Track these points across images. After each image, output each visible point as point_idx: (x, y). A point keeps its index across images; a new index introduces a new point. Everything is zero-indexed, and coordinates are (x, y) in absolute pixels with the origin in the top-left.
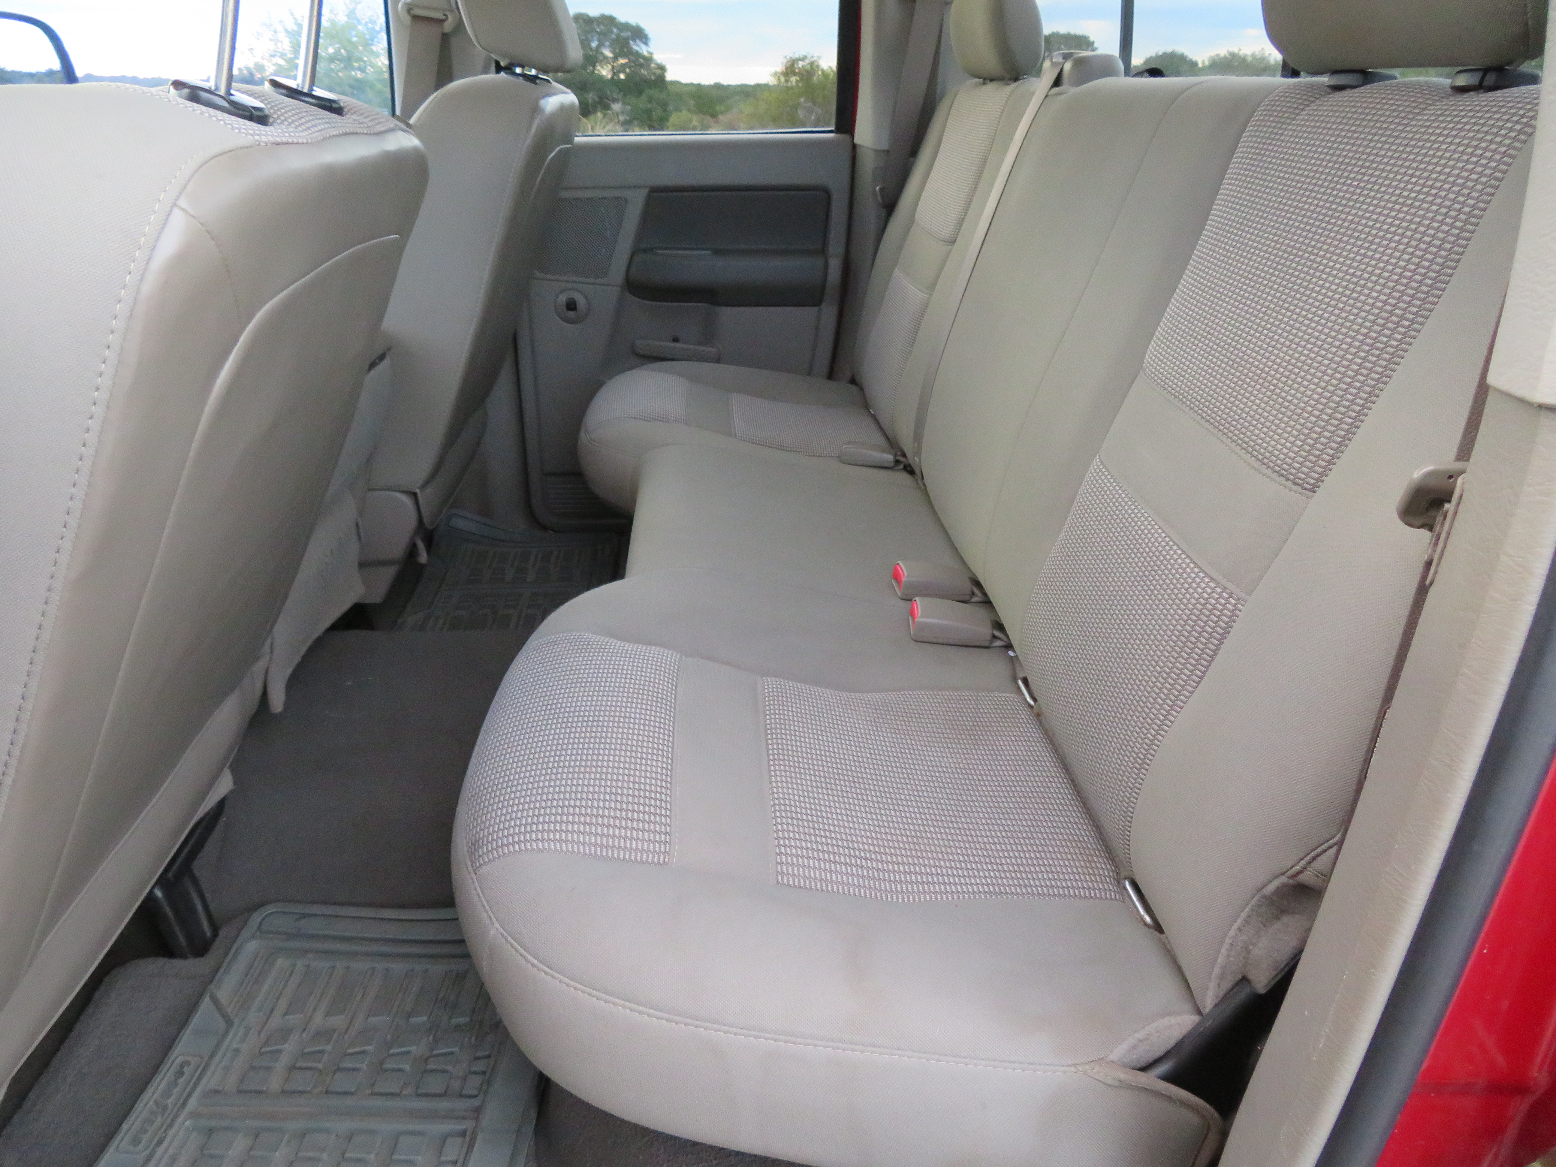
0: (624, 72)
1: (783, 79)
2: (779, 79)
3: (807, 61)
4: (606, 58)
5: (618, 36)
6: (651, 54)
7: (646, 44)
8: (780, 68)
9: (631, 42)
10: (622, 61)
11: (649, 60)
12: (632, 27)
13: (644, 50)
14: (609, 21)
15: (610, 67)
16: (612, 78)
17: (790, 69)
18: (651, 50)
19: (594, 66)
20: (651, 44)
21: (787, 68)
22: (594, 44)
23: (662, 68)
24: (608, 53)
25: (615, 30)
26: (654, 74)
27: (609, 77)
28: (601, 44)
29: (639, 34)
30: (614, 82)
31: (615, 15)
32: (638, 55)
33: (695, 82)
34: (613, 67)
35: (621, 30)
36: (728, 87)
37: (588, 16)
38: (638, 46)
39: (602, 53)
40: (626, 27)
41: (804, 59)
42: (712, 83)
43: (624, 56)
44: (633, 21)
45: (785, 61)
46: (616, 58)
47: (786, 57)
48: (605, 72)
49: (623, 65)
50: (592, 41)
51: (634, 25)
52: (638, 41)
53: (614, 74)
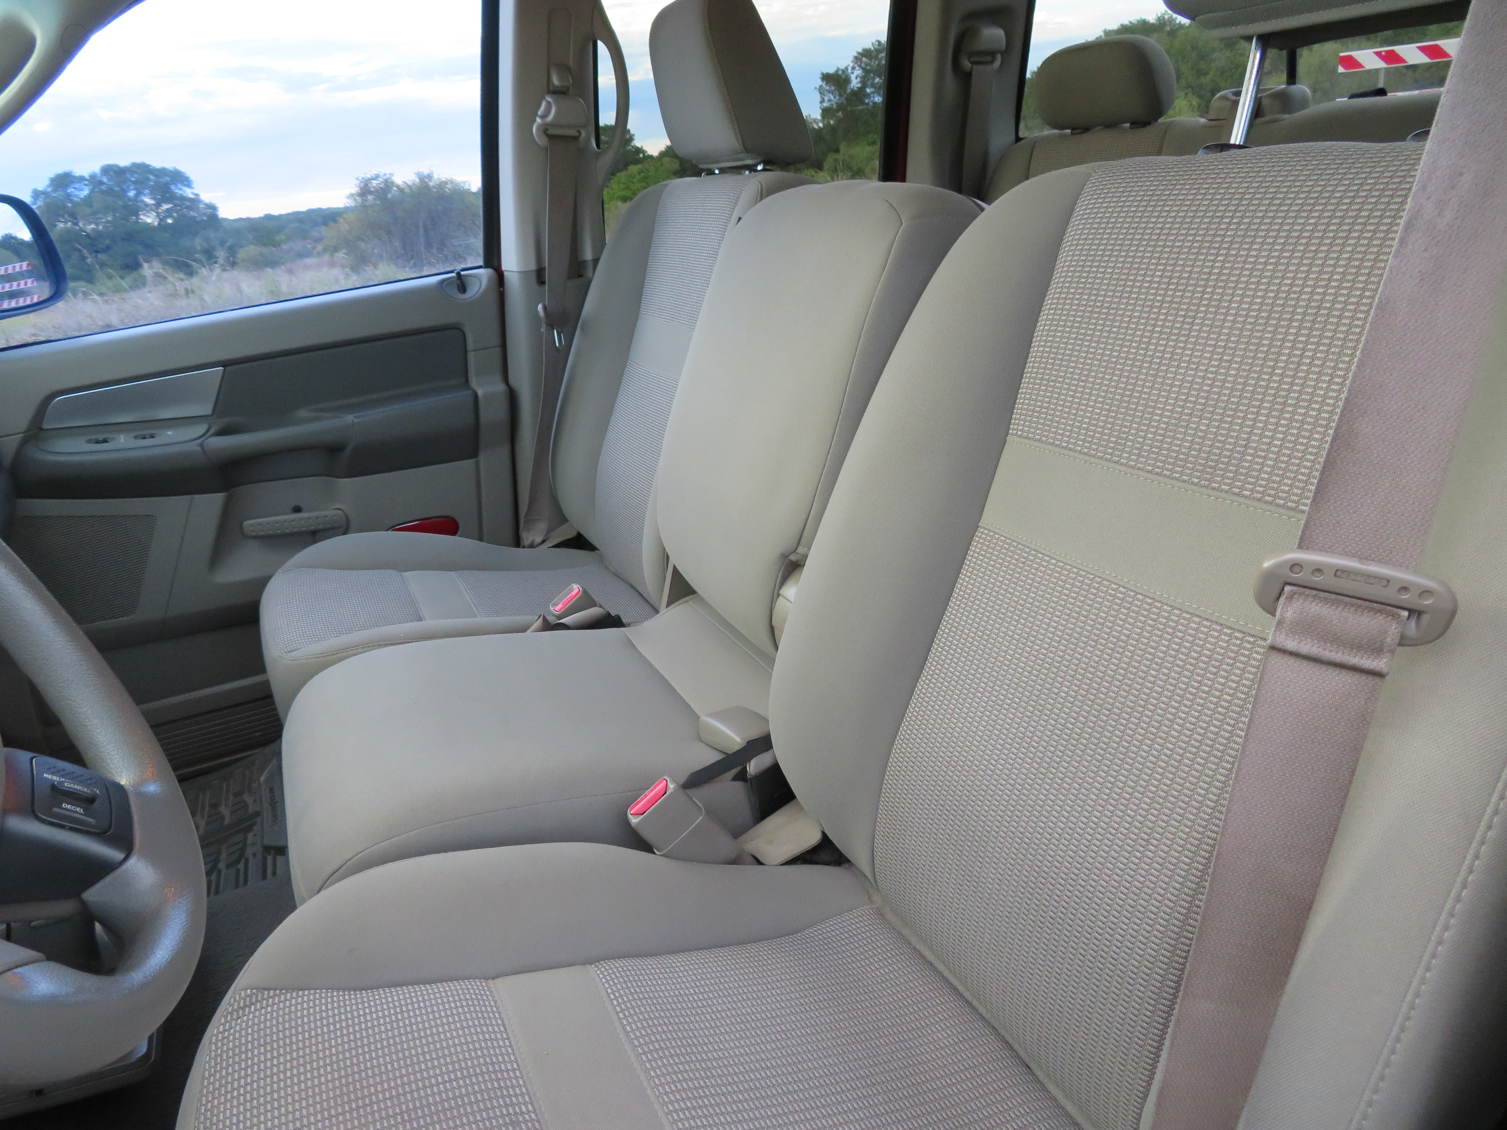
0: (171, 216)
1: (359, 199)
2: (355, 200)
3: (381, 180)
4: (147, 205)
5: (156, 182)
6: (197, 195)
7: (189, 186)
8: (355, 190)
9: (173, 187)
10: (165, 207)
11: (195, 201)
12: (170, 171)
13: (188, 193)
14: (144, 168)
15: (155, 214)
16: (159, 224)
17: (365, 190)
18: (195, 191)
19: (137, 215)
20: (195, 185)
21: (361, 189)
22: (132, 194)
23: (213, 208)
24: (148, 200)
25: (152, 177)
26: (205, 214)
27: (156, 224)
28: (139, 193)
29: (179, 178)
30: (163, 227)
31: (148, 162)
32: (183, 198)
33: (244, 216)
34: (157, 213)
35: (158, 176)
36: (279, 218)
37: (118, 166)
38: (180, 189)
39: (143, 201)
40: (163, 172)
41: (376, 177)
42: (262, 215)
43: (167, 201)
44: (169, 165)
45: (357, 182)
46: (158, 205)
47: (357, 179)
48: (149, 219)
49: (168, 210)
50: (129, 191)
51: (171, 169)
52: (180, 186)
53: (161, 220)
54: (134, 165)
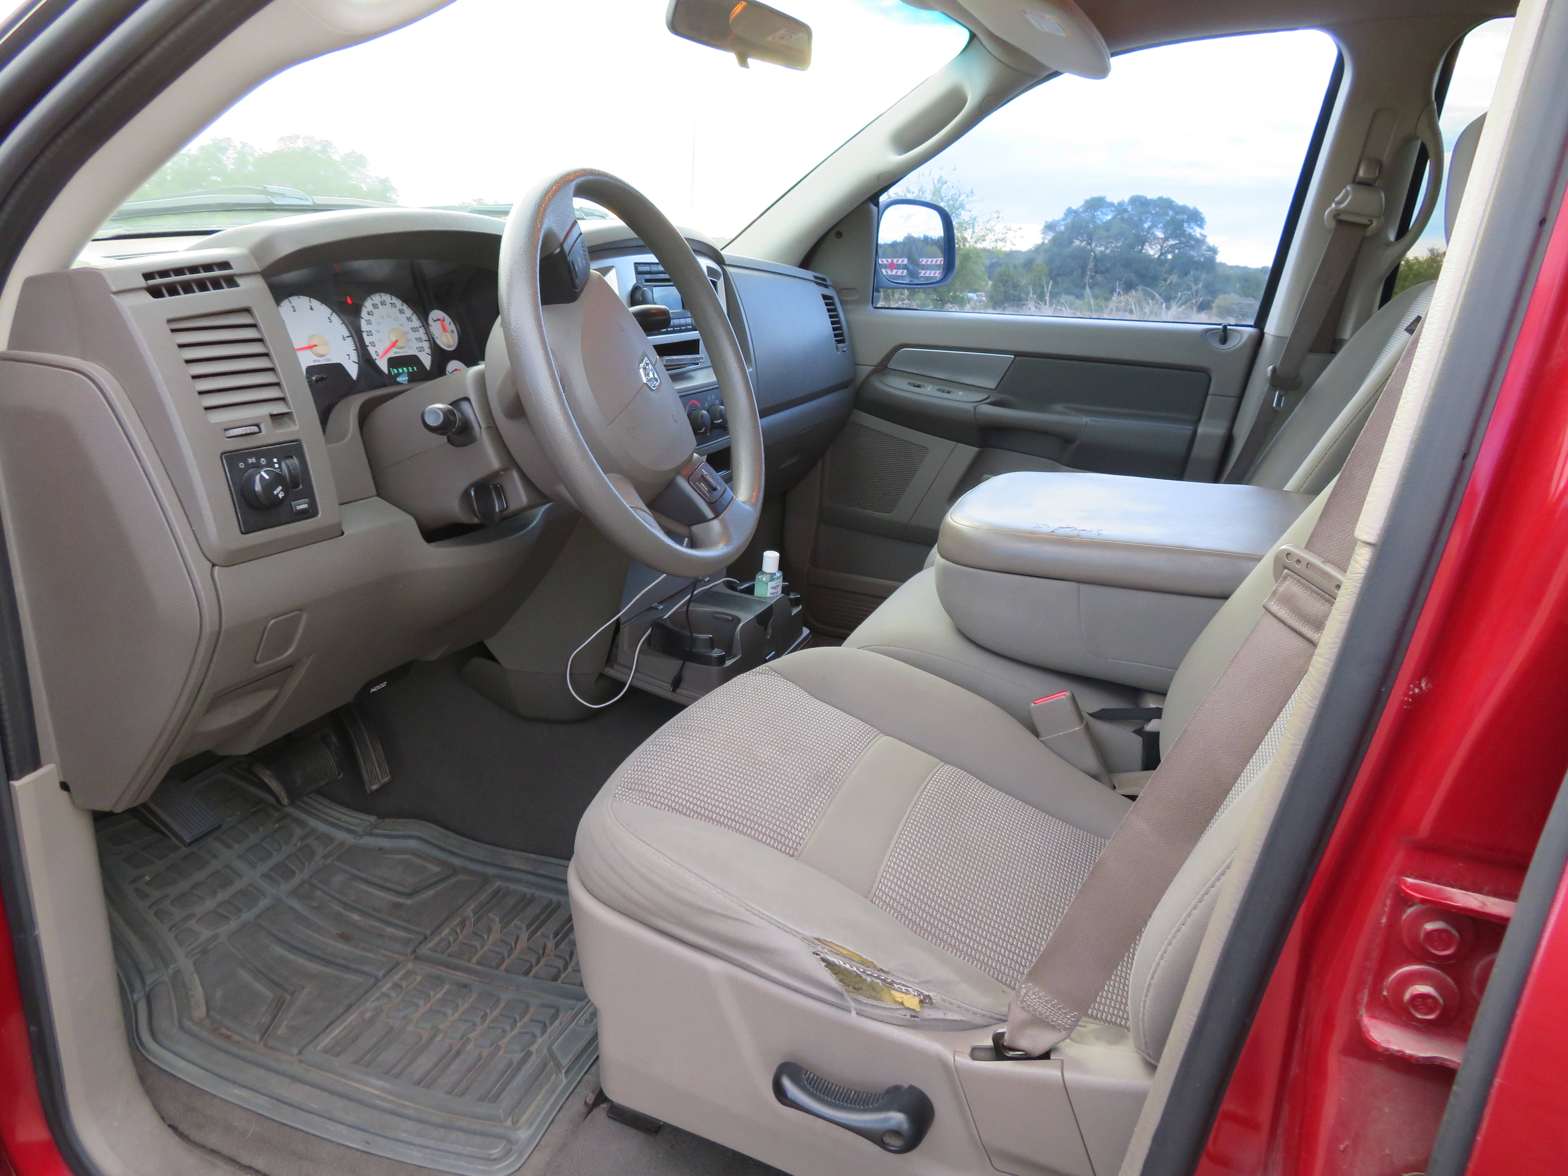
0: (1172, 252)
4: (1156, 238)
5: (1173, 218)
6: (1205, 236)
7: (1201, 226)
9: (1186, 225)
10: (1172, 242)
11: (1200, 242)
12: (1190, 210)
13: (1197, 232)
14: (1166, 204)
15: (1159, 247)
16: (1159, 257)
18: (1204, 232)
19: (1143, 245)
20: (1207, 227)
22: (1146, 226)
23: (1214, 251)
24: (1159, 234)
25: (1171, 213)
26: (1203, 255)
27: (1156, 256)
28: (1154, 225)
29: (1196, 217)
30: (1161, 261)
31: (1173, 199)
32: (1191, 237)
33: (1242, 265)
34: (1162, 247)
35: (1177, 213)
37: (1146, 198)
38: (1192, 228)
39: (1153, 234)
40: (1183, 210)
42: (1260, 267)
43: (1175, 238)
44: (1191, 205)
46: (1166, 239)
48: (1152, 251)
49: (1172, 246)
50: (1145, 222)
51: (1192, 208)
52: (1192, 224)
53: (1162, 254)
54: (1161, 199)
